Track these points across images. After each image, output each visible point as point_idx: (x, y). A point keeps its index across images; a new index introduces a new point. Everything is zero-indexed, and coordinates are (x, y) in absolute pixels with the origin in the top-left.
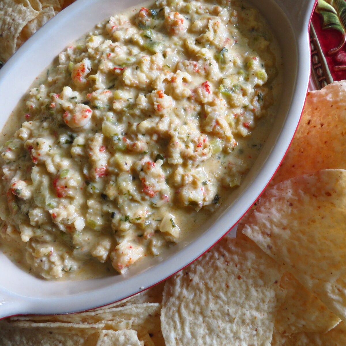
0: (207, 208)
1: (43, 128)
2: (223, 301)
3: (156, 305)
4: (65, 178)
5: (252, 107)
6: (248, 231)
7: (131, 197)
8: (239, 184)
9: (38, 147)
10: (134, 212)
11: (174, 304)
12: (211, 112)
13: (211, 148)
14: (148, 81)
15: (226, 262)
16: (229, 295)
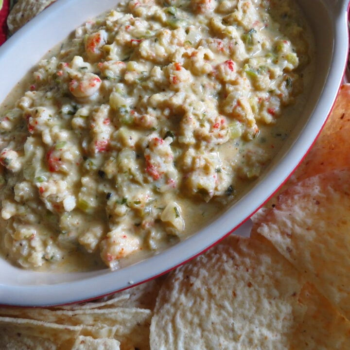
0: (218, 199)
1: (46, 97)
2: (228, 312)
3: (147, 311)
4: (61, 150)
5: (279, 92)
6: (265, 230)
7: (131, 177)
8: (258, 175)
9: (37, 115)
10: (133, 195)
11: (168, 312)
12: (233, 91)
13: (229, 131)
14: (166, 55)
15: (236, 265)
16: (236, 305)
